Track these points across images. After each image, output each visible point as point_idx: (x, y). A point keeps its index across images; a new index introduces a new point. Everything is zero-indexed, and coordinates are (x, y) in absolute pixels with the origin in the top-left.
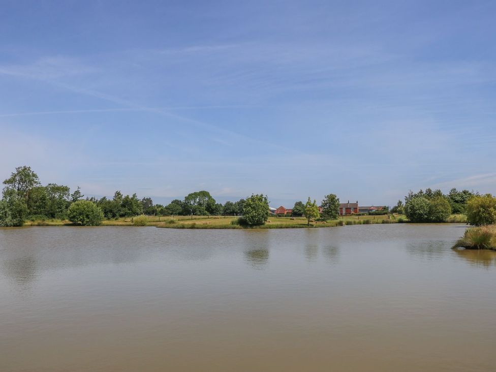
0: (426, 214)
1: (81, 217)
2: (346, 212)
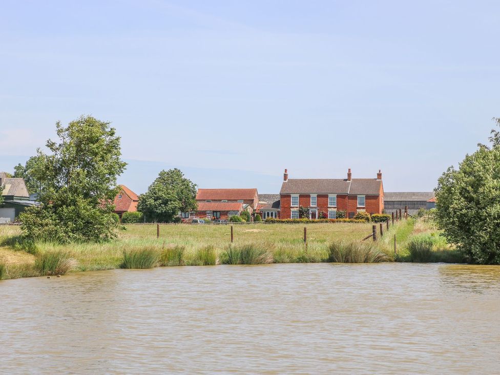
2: (338, 209)
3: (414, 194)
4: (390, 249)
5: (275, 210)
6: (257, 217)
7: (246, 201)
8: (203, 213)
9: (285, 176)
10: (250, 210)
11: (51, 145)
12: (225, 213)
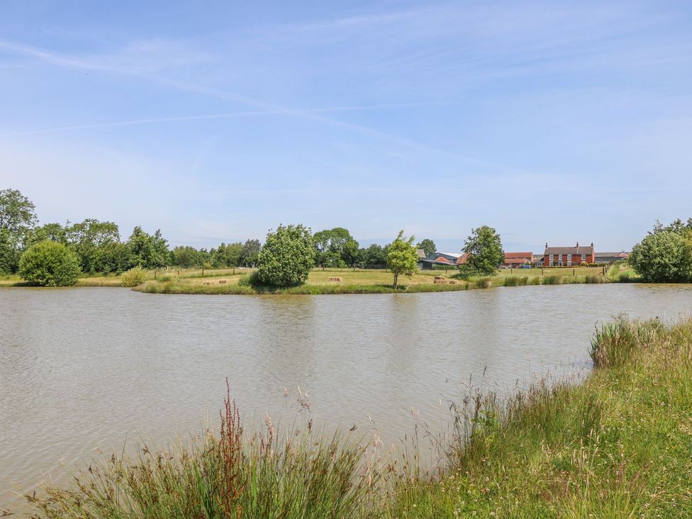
0: (675, 265)
1: (39, 272)
2: (573, 261)
3: (608, 253)
4: (611, 278)
5: (541, 263)
6: (533, 265)
7: (527, 258)
8: (508, 264)
9: (546, 246)
10: (530, 262)
11: (470, 238)
12: (518, 264)
